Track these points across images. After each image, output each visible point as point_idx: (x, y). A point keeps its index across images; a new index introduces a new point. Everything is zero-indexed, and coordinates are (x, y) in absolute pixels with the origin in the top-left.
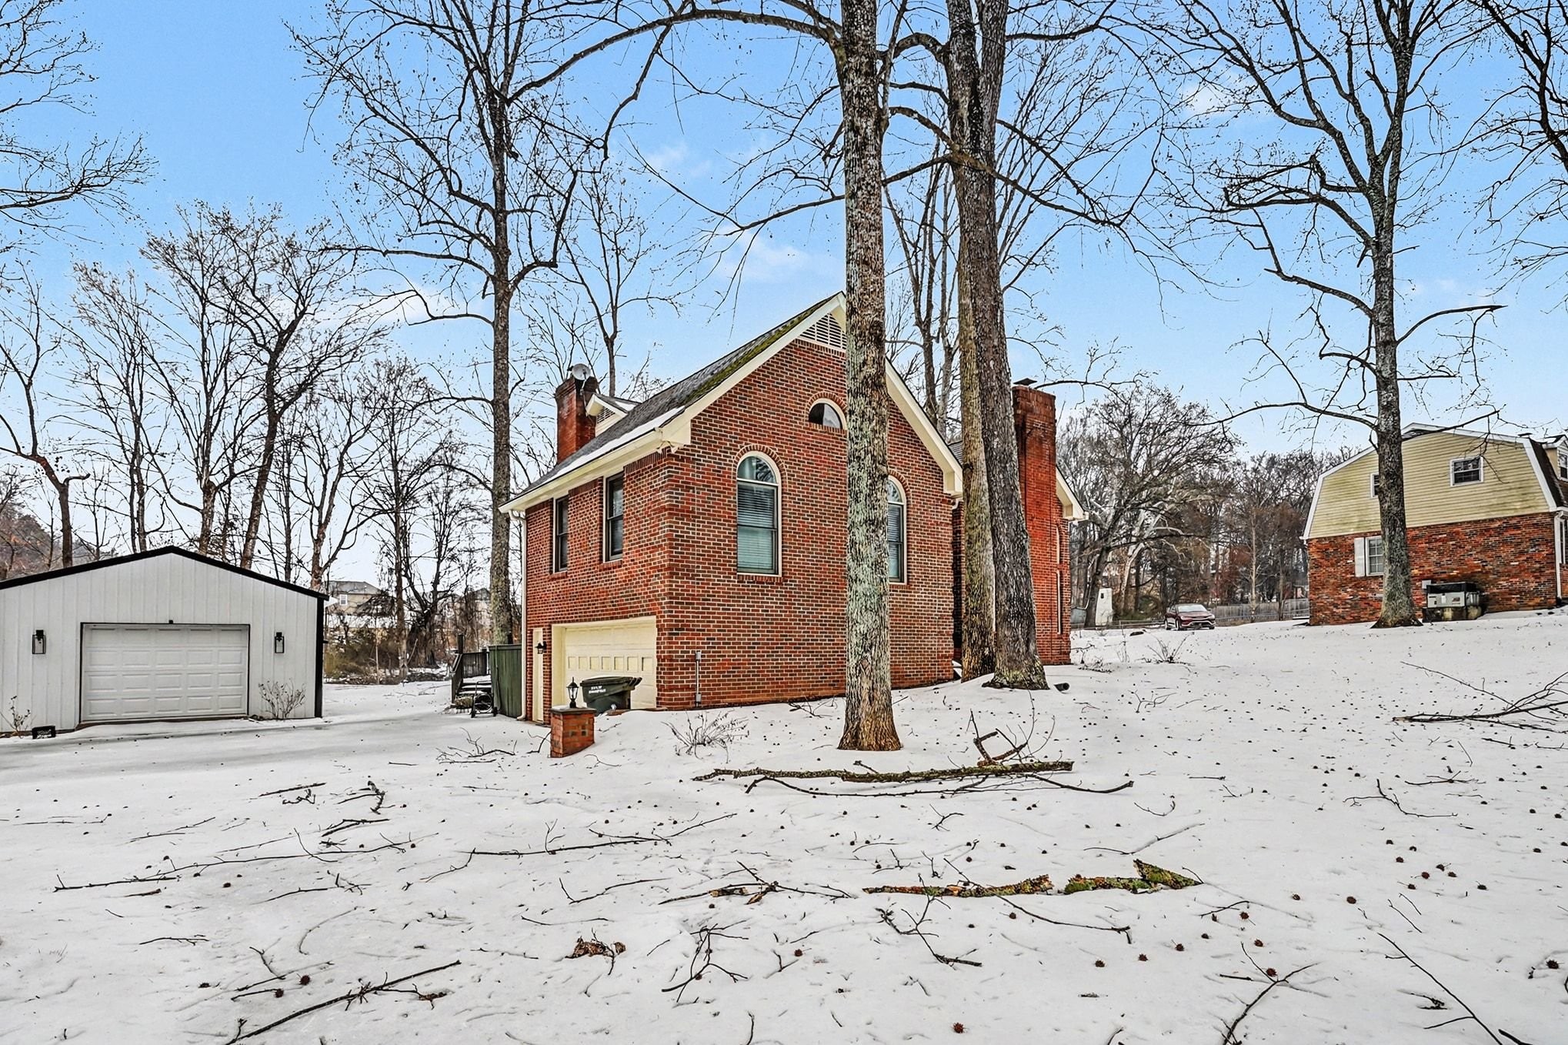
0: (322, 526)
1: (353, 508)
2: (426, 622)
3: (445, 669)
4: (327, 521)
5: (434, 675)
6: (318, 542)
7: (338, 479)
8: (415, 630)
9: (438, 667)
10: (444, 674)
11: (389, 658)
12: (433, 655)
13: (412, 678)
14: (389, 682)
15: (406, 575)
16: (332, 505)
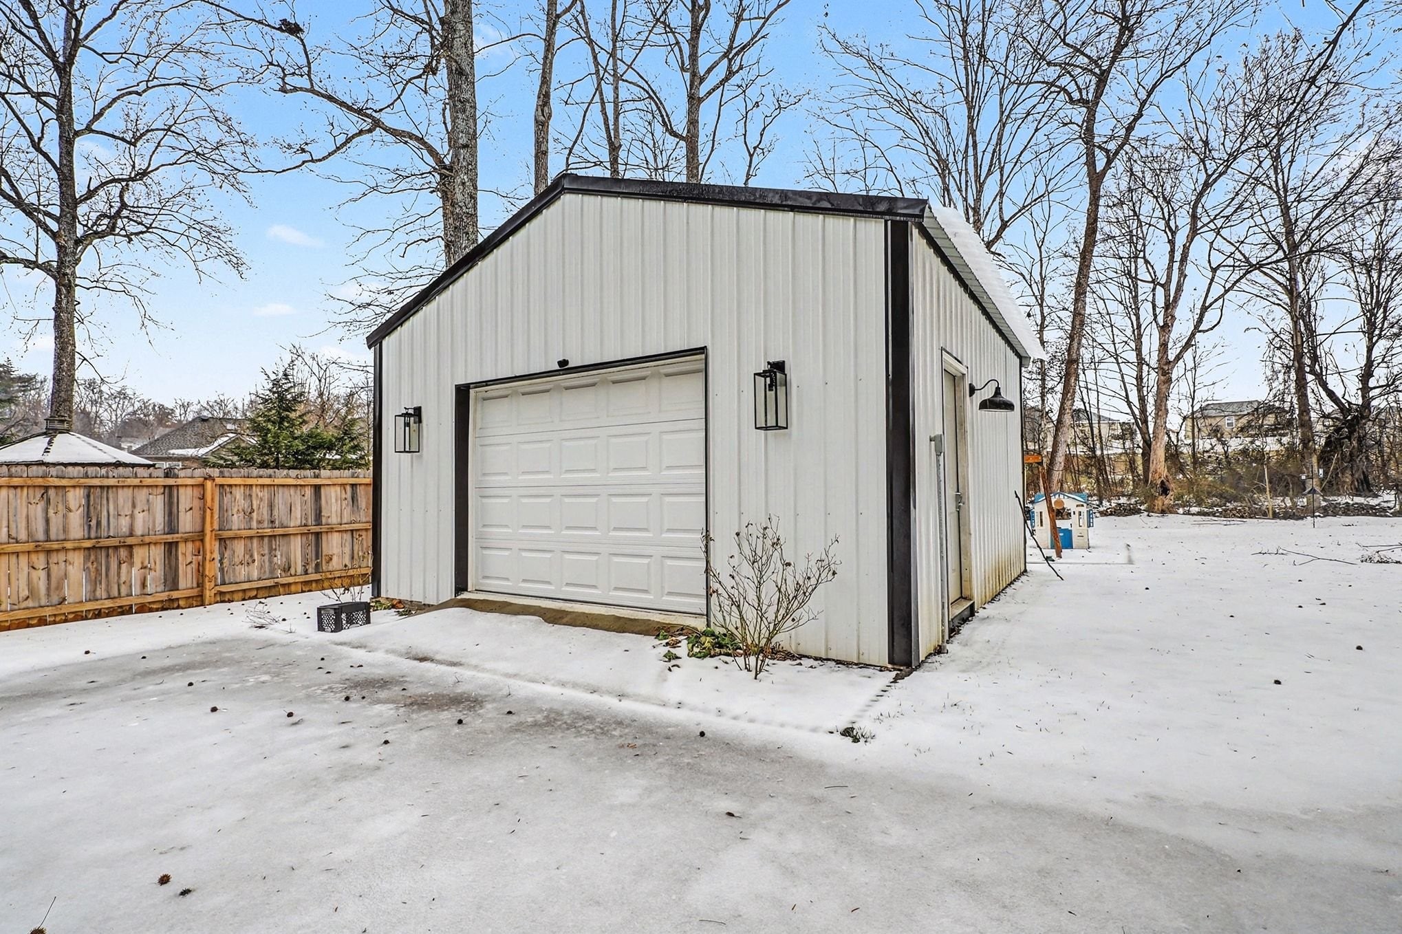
0: (1170, 306)
1: (1214, 270)
2: (1351, 433)
3: (1392, 498)
4: (1176, 299)
5: (1372, 507)
6: (1165, 328)
7: (1191, 239)
8: (1332, 444)
9: (1376, 496)
10: (1391, 505)
11: (1287, 482)
12: (1366, 477)
13: (1332, 511)
14: (1288, 515)
15: (1312, 372)
16: (1183, 275)
